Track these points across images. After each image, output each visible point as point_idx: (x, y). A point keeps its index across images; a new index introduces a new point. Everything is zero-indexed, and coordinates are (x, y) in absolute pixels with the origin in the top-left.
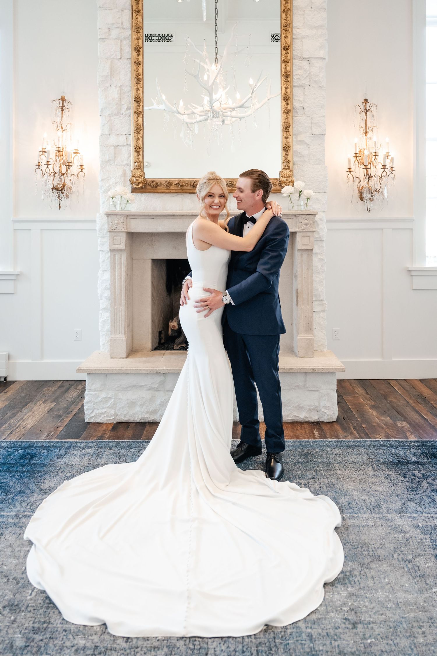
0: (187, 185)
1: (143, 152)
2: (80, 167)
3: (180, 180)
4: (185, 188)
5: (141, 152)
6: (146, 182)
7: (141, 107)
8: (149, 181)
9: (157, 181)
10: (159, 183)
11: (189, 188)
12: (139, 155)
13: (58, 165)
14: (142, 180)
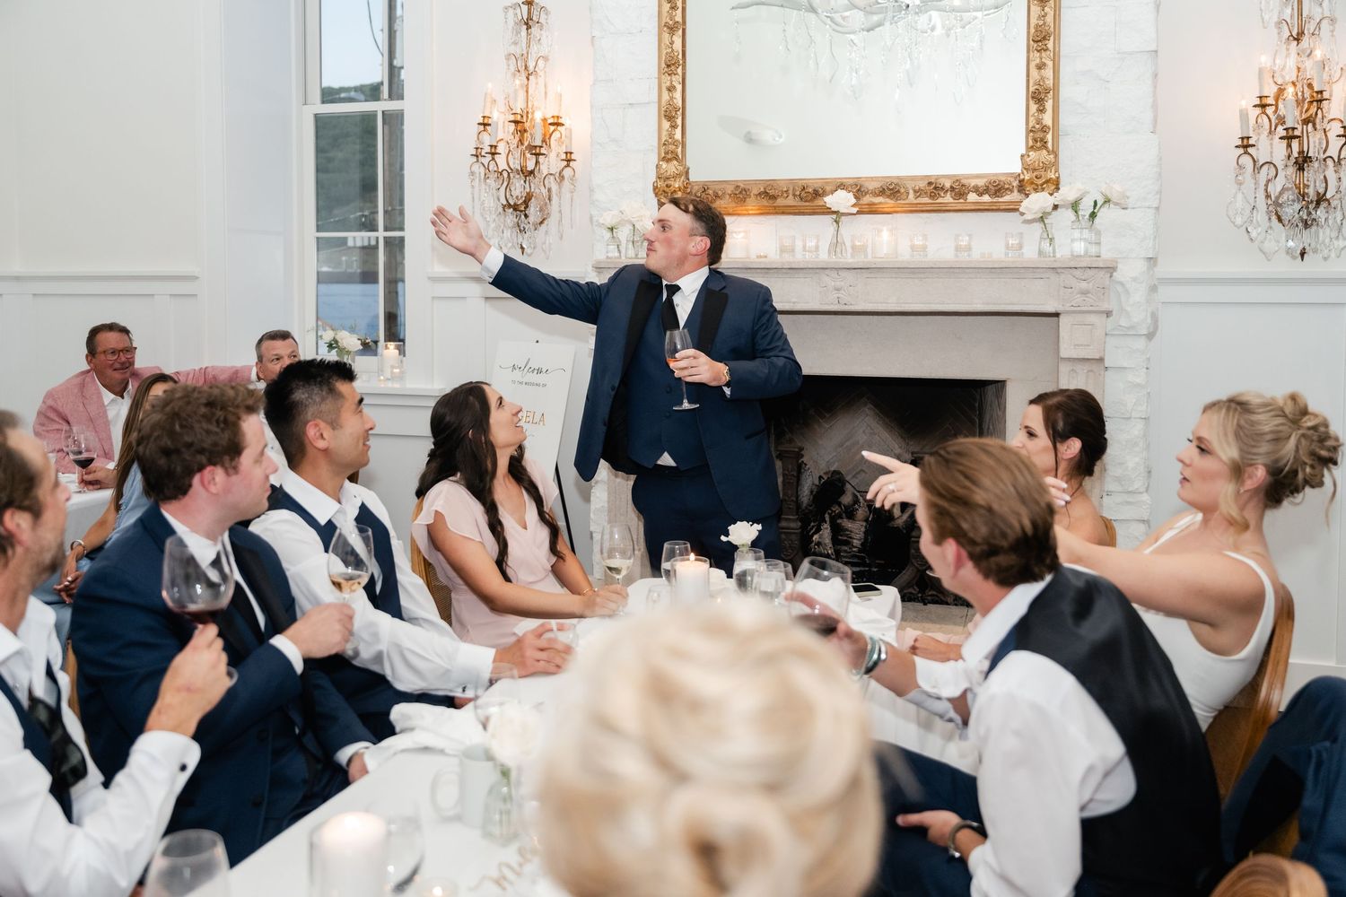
0: (785, 195)
1: (683, 119)
2: (564, 157)
3: (769, 183)
4: (780, 202)
5: (680, 118)
6: (689, 190)
7: (679, 12)
8: (696, 188)
9: (717, 187)
10: (720, 193)
11: (790, 201)
12: (674, 127)
13: (517, 154)
14: (681, 185)
